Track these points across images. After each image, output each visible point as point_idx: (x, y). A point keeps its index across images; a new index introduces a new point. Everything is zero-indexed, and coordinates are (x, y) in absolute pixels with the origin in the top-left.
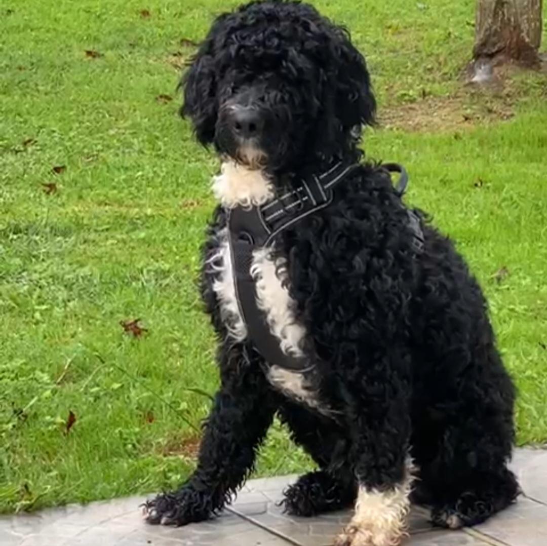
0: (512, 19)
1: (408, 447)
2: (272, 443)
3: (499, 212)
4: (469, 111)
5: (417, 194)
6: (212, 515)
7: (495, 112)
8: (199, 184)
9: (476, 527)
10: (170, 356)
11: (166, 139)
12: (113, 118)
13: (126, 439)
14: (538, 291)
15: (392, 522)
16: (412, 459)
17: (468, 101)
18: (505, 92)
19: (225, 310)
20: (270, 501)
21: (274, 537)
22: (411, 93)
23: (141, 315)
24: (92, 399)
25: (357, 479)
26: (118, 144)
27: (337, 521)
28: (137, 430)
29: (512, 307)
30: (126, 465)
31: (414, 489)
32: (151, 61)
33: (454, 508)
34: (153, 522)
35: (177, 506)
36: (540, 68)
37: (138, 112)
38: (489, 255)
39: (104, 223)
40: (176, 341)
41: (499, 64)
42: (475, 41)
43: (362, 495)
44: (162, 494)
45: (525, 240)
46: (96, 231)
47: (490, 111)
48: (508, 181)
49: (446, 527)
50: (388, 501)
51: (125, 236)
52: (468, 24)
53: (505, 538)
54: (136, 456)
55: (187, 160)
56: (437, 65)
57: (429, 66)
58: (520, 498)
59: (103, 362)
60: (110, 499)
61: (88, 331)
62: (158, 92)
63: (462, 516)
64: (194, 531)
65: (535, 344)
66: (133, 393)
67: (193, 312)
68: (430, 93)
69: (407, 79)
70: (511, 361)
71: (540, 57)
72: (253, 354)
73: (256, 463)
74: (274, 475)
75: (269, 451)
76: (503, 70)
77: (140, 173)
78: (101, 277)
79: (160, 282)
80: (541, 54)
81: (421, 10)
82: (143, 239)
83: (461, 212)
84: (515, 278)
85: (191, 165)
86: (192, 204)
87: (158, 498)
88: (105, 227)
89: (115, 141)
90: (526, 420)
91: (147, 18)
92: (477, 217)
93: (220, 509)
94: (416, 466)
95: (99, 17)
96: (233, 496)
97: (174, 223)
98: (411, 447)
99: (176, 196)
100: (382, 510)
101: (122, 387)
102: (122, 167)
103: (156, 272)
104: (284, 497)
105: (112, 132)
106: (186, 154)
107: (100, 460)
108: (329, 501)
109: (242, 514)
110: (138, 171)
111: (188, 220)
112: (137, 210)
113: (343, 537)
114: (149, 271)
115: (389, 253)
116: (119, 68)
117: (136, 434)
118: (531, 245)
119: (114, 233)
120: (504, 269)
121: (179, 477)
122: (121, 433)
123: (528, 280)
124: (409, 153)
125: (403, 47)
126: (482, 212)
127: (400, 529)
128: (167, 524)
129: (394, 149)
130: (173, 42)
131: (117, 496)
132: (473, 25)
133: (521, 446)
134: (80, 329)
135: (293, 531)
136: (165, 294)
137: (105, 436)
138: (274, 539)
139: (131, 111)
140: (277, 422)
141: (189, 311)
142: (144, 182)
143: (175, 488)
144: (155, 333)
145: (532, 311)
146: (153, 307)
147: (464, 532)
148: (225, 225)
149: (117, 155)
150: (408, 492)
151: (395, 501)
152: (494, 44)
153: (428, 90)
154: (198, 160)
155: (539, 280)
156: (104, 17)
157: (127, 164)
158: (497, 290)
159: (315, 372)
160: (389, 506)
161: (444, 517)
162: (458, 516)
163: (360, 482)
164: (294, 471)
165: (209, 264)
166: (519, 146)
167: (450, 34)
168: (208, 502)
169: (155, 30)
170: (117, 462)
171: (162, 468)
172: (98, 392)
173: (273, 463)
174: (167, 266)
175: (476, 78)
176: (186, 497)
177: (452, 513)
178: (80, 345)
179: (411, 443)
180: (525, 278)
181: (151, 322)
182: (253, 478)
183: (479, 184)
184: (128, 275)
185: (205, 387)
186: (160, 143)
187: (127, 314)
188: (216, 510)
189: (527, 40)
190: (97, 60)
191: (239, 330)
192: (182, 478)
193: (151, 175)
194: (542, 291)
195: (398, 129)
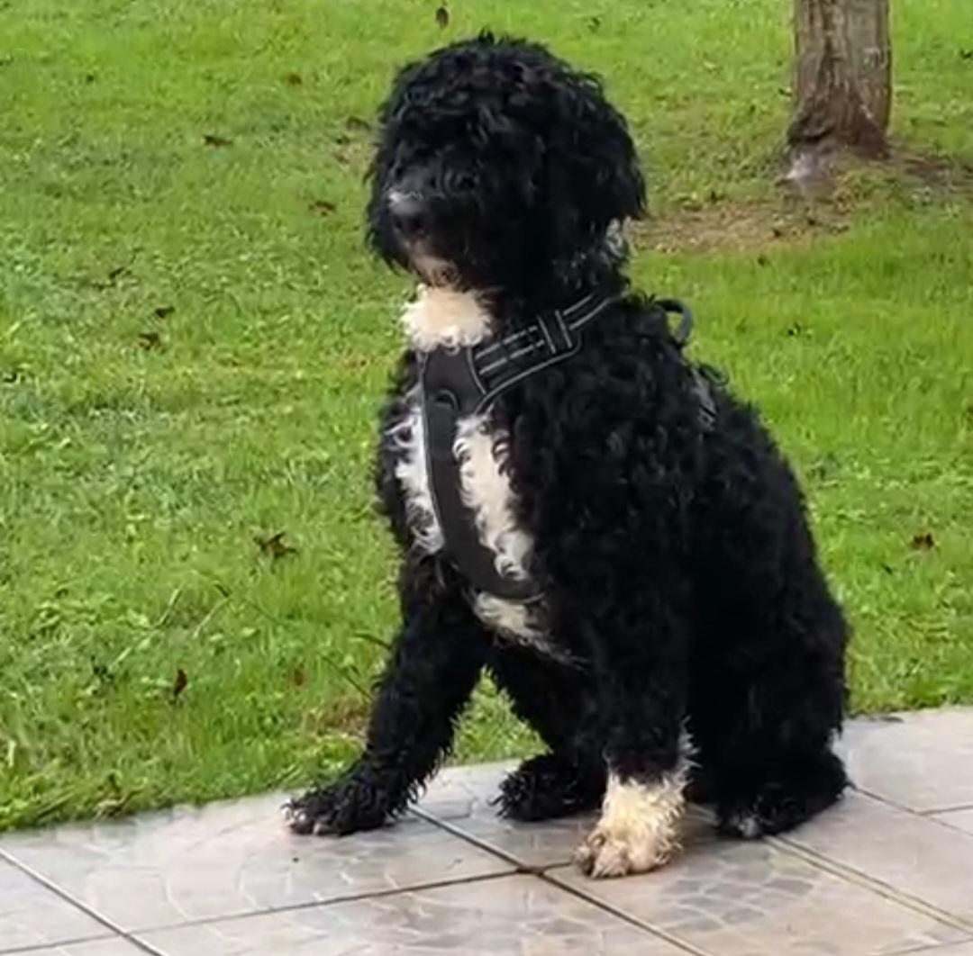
0: (847, 85)
1: (684, 717)
2: (480, 715)
3: (824, 373)
4: (781, 223)
5: (701, 347)
6: (390, 819)
7: (820, 224)
8: (375, 333)
9: (784, 836)
10: (328, 588)
11: (325, 267)
12: (246, 237)
13: (262, 710)
14: (881, 489)
15: (659, 829)
16: (689, 736)
17: (778, 207)
18: (836, 194)
19: (412, 505)
20: (476, 799)
21: (480, 851)
22: (694, 196)
23: (285, 528)
24: (212, 652)
25: (605, 763)
26: (252, 275)
27: (575, 828)
28: (279, 695)
29: (841, 512)
30: (261, 748)
31: (691, 780)
32: (304, 151)
33: (752, 809)
34: (302, 830)
35: (338, 807)
36: (887, 156)
37: (283, 228)
38: (808, 436)
39: (231, 392)
40: (336, 564)
41: (827, 151)
42: (790, 117)
43: (614, 788)
44: (313, 790)
45: (863, 413)
46: (220, 405)
47: (812, 223)
48: (838, 327)
49: (738, 836)
50: (652, 798)
51: (262, 411)
52: (782, 92)
53: (825, 850)
54: (277, 735)
55: (356, 298)
56: (733, 154)
57: (722, 157)
58: (847, 791)
59: (226, 595)
60: (240, 797)
61: (206, 551)
62: (312, 197)
63: (762, 820)
64: (363, 843)
65: (874, 566)
66: (273, 642)
67: (364, 522)
68: (722, 197)
69: (688, 174)
70: (840, 594)
71: (890, 142)
72: (451, 575)
73: (456, 744)
74: (482, 761)
75: (475, 727)
76: (833, 161)
77: (286, 318)
78: (227, 471)
79: (314, 478)
80: (890, 138)
81: (710, 71)
82: (290, 415)
83: (768, 371)
84: (846, 469)
85: (362, 307)
86: (363, 363)
87: (308, 795)
88: (232, 398)
89: (248, 270)
90: (862, 679)
91: (297, 86)
92: (791, 379)
93: (400, 811)
94: (695, 746)
95: (224, 86)
96: (420, 790)
97: (337, 391)
98: (688, 718)
99: (340, 351)
100: (643, 811)
101: (257, 633)
102: (259, 308)
103: (308, 463)
104: (501, 793)
105: (243, 258)
106: (355, 289)
107: (225, 741)
108: (568, 802)
109: (433, 817)
110: (283, 315)
111: (357, 388)
112: (281, 372)
113: (584, 850)
114: (298, 464)
115: (661, 429)
116: (255, 161)
117: (278, 702)
118: (871, 420)
119: (244, 407)
120: (831, 457)
121: (340, 765)
122: (254, 701)
123: (867, 473)
124: (691, 286)
125: (682, 128)
126: (798, 373)
127: (670, 840)
128: (321, 834)
129: (669, 280)
130: (337, 122)
131: (248, 793)
132: (789, 95)
133: (853, 717)
134: (195, 548)
135: (510, 843)
136: (321, 496)
137: (231, 706)
138: (482, 855)
139: (274, 226)
140: (487, 683)
141: (357, 521)
142: (292, 331)
143: (334, 780)
144: (307, 554)
145: (873, 517)
146: (304, 517)
147: (766, 842)
148: (415, 382)
149: (252, 291)
150: (683, 785)
151: (662, 797)
152: (819, 124)
153: (719, 192)
154: (372, 298)
155: (882, 473)
156: (232, 87)
157: (266, 305)
158: (820, 488)
159: (544, 603)
160: (655, 804)
161: (735, 821)
162: (757, 820)
163: (610, 769)
164: (514, 755)
165: (391, 436)
166: (856, 274)
167: (753, 109)
168: (383, 801)
169: (310, 104)
170: (249, 744)
171: (314, 751)
172: (221, 641)
173: (481, 743)
174: (325, 455)
175: (793, 174)
176: (351, 793)
177: (749, 816)
178: (195, 572)
179: (688, 712)
180: (861, 470)
181: (301, 537)
182: (451, 765)
183: (795, 331)
184: (267, 469)
185: (381, 632)
186: (316, 273)
187: (264, 526)
188: (395, 812)
189: (869, 116)
190: (222, 150)
191: (433, 537)
192: (345, 765)
193: (302, 320)
194: (887, 489)
195: (673, 250)
